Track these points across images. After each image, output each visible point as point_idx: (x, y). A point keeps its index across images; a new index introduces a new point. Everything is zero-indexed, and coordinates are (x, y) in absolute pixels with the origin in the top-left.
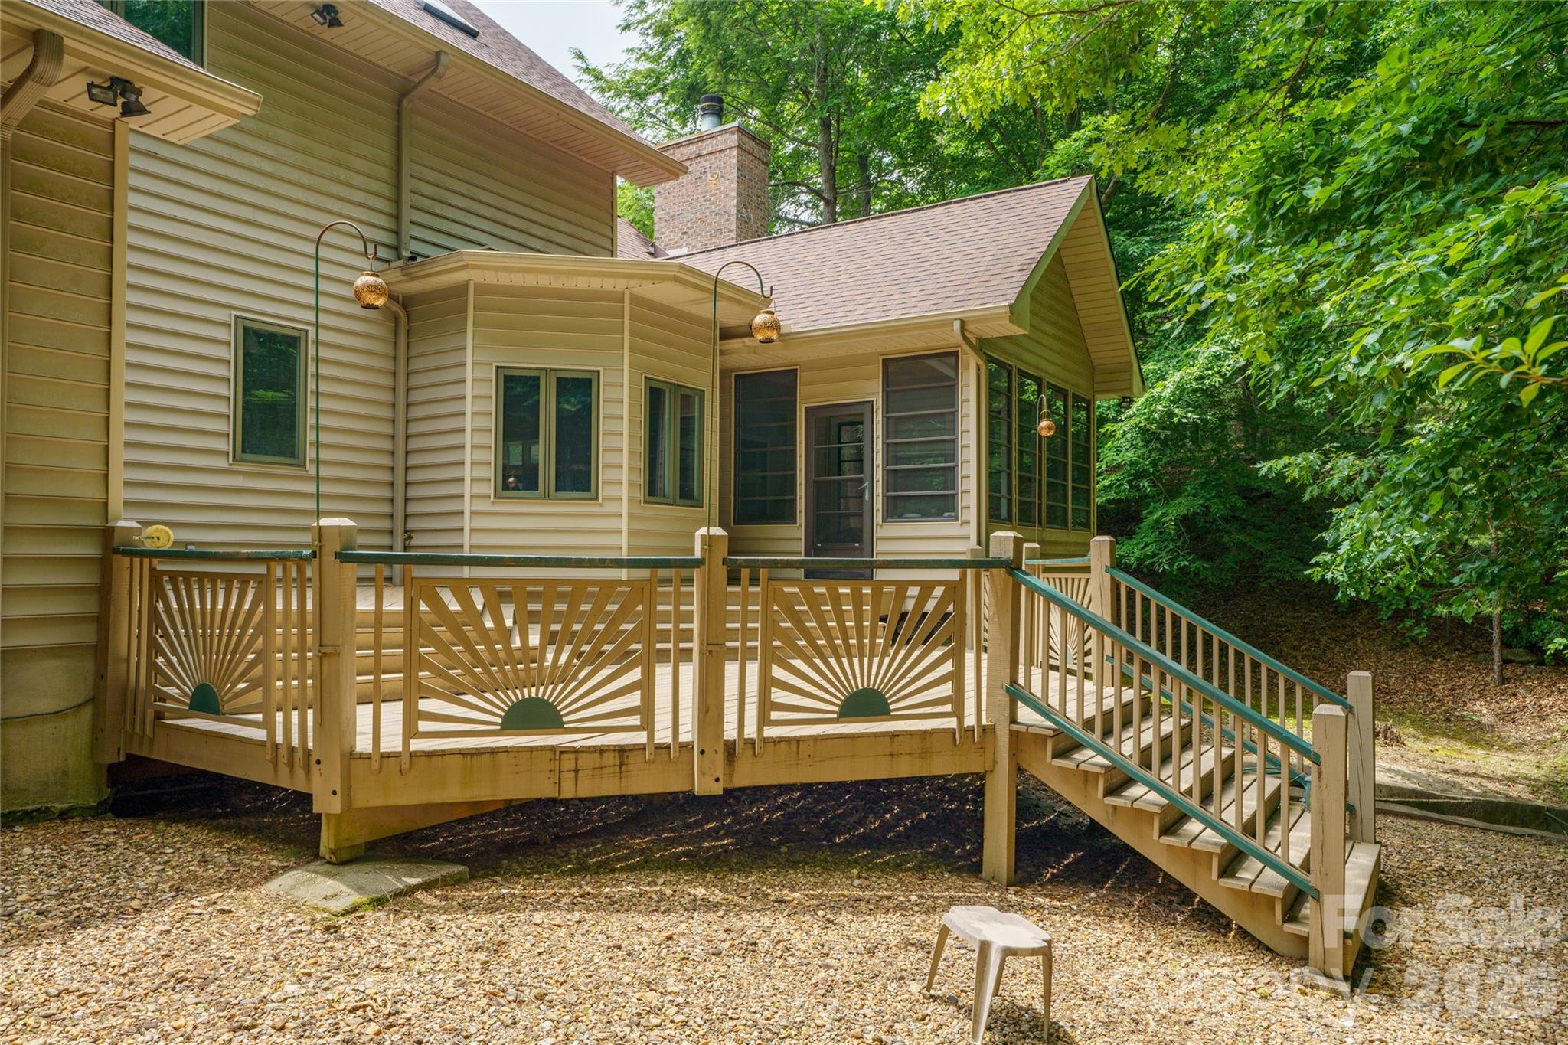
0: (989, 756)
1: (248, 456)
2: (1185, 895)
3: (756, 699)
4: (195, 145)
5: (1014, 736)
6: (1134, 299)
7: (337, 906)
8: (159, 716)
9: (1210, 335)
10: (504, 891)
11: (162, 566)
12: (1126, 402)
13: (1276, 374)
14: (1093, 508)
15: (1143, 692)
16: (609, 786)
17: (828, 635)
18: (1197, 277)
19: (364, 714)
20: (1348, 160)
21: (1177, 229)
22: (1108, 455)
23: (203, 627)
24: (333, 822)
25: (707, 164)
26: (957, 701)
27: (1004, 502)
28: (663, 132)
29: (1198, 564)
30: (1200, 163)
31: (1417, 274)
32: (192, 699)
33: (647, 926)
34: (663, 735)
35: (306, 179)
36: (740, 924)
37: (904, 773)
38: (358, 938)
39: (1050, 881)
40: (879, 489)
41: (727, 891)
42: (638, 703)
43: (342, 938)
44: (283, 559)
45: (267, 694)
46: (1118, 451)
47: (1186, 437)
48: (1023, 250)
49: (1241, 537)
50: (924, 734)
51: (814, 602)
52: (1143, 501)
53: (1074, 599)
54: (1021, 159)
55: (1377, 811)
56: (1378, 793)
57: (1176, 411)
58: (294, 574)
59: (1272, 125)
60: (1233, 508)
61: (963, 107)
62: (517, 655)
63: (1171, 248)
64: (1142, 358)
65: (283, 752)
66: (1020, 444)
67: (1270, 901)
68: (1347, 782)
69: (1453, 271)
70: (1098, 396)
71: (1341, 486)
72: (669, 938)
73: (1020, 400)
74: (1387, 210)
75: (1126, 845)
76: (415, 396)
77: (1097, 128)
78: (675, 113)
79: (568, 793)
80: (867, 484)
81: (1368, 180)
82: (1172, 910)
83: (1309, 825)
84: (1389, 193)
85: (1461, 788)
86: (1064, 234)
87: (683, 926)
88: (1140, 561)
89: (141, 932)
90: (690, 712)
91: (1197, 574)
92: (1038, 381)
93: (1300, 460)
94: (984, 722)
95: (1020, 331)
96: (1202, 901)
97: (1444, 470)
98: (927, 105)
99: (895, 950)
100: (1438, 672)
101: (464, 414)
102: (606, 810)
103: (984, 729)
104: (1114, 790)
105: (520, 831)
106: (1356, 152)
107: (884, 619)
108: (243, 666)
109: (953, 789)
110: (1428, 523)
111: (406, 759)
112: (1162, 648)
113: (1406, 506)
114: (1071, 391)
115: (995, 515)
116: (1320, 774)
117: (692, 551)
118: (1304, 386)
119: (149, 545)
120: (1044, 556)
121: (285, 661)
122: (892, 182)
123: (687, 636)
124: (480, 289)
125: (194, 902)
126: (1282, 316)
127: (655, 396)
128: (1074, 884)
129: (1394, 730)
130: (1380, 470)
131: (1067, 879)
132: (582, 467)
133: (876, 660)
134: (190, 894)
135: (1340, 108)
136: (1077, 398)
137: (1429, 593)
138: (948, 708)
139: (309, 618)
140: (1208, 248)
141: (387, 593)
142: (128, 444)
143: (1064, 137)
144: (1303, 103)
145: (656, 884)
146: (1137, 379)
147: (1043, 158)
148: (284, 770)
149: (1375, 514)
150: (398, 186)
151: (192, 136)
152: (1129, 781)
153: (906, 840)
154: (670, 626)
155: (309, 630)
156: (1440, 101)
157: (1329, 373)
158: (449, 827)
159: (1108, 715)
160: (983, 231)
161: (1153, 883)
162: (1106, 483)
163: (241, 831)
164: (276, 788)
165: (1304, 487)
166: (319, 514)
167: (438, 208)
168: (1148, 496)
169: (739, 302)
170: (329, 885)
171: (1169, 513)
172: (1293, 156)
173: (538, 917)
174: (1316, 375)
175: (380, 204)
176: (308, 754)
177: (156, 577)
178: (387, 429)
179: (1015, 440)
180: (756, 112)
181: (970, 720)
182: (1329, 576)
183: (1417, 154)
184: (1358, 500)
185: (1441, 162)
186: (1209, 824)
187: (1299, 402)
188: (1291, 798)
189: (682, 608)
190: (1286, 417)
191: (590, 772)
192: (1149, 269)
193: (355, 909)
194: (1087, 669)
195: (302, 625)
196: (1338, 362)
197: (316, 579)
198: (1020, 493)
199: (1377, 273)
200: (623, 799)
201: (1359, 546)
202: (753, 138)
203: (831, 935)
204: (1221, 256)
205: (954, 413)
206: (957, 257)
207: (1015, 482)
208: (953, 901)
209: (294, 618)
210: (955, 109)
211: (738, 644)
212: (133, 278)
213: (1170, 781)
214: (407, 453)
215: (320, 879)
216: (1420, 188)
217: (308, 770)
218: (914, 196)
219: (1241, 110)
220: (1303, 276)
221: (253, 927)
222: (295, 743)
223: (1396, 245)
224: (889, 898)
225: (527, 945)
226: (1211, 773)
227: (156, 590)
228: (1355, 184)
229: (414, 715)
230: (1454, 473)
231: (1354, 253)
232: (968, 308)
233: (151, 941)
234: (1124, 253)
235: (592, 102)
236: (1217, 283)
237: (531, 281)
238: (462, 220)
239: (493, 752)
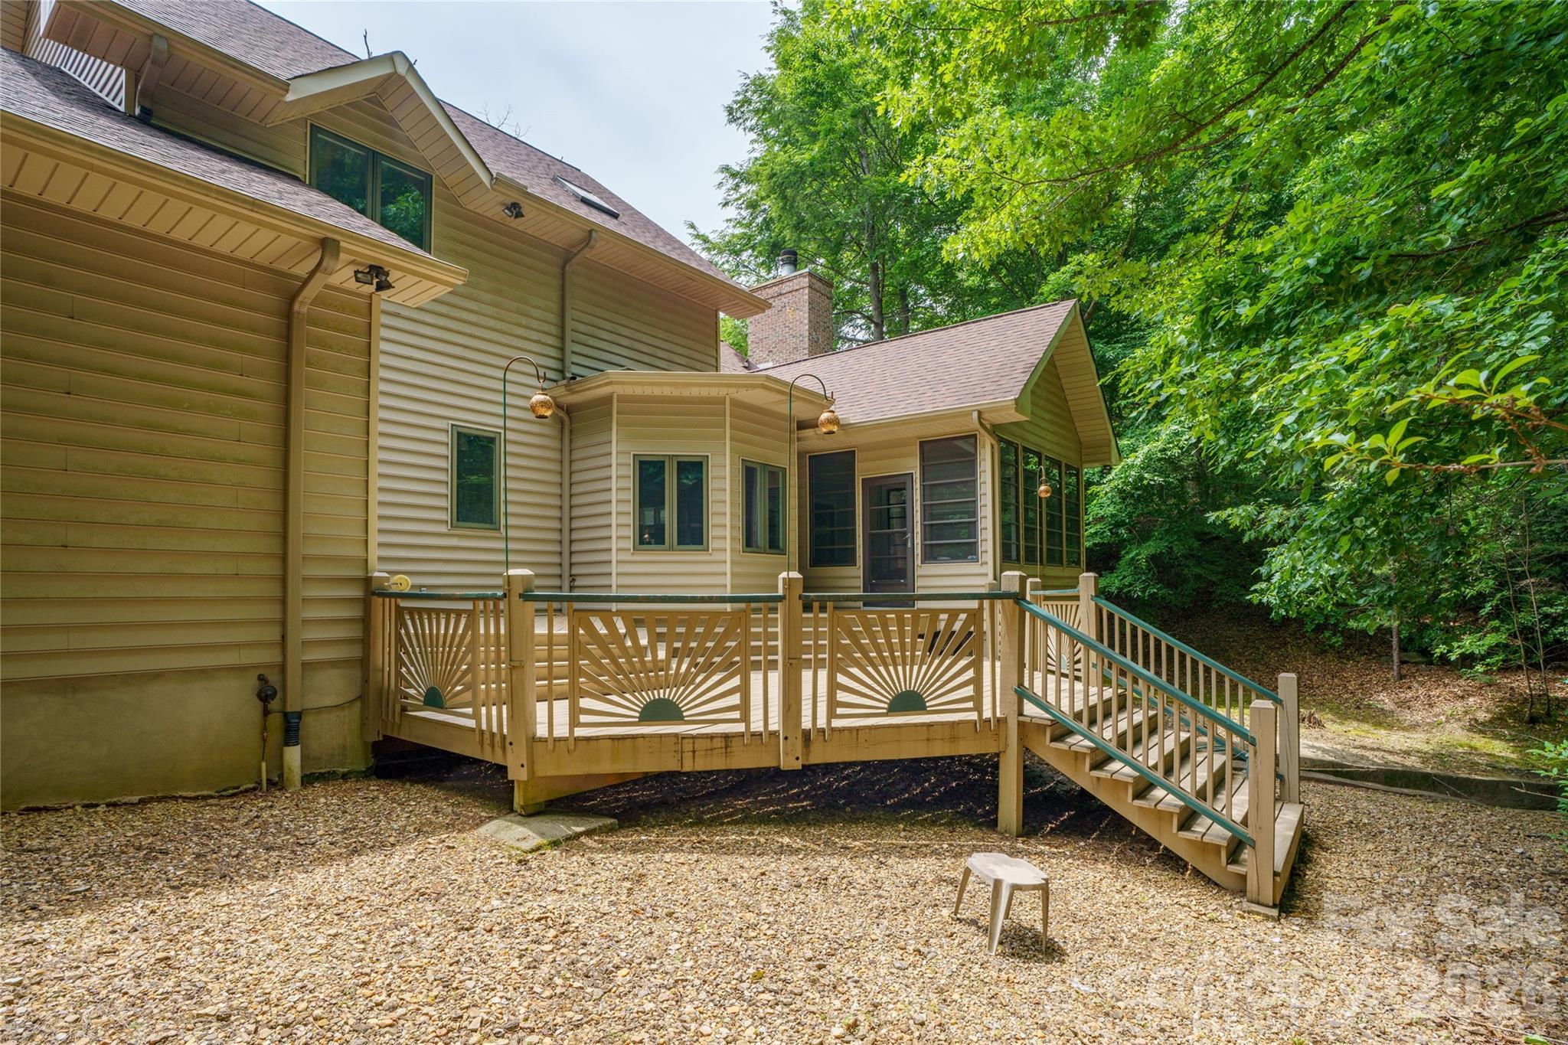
0: (1002, 740)
1: (461, 524)
2: (1152, 844)
3: (825, 698)
4: (426, 307)
5: (1021, 725)
6: (1111, 391)
7: (527, 845)
8: (404, 709)
9: (1169, 419)
10: (643, 838)
11: (403, 604)
12: (1107, 469)
13: (1222, 447)
14: (1083, 550)
15: (1120, 691)
16: (718, 763)
17: (878, 649)
18: (1156, 377)
19: (542, 708)
20: (1270, 286)
21: (1143, 337)
22: (1094, 510)
23: (431, 646)
24: (522, 786)
25: (786, 300)
26: (977, 698)
27: (1014, 547)
28: (754, 278)
29: (1164, 591)
30: (1158, 288)
31: (1323, 372)
32: (425, 697)
33: (746, 865)
34: (757, 726)
35: (499, 325)
36: (815, 864)
37: (938, 753)
38: (541, 869)
39: (1049, 833)
40: (918, 539)
41: (805, 840)
42: (738, 702)
43: (530, 869)
44: (484, 598)
45: (475, 695)
46: (1101, 506)
47: (1154, 495)
48: (1025, 357)
49: (1198, 570)
50: (953, 725)
51: (867, 626)
52: (1121, 544)
53: (1067, 622)
54: (1023, 288)
55: (1301, 778)
56: (1303, 764)
57: (1146, 475)
58: (492, 607)
59: (1212, 259)
60: (1191, 549)
61: (976, 253)
62: (650, 666)
63: (1139, 352)
64: (1118, 435)
65: (487, 736)
66: (1026, 503)
67: (1218, 848)
68: (1277, 757)
69: (1351, 369)
70: (1085, 465)
71: (1273, 531)
72: (763, 874)
73: (1025, 470)
74: (1301, 323)
75: (1107, 806)
76: (576, 478)
77: (1079, 264)
78: (762, 264)
79: (688, 767)
80: (909, 535)
81: (1285, 300)
82: (1142, 855)
83: (1247, 791)
84: (1302, 310)
85: (1368, 759)
86: (1056, 344)
87: (773, 865)
88: (1120, 590)
89: (396, 860)
90: (776, 708)
91: (1163, 598)
92: (1039, 455)
93: (1240, 511)
94: (998, 715)
95: (1023, 418)
96: (1165, 848)
97: (1351, 519)
98: (949, 252)
99: (931, 885)
100: (1350, 671)
101: (610, 490)
102: (717, 779)
103: (999, 720)
104: (1098, 766)
105: (655, 794)
106: (1275, 280)
107: (921, 636)
108: (459, 674)
109: (976, 764)
110: (1339, 560)
111: (572, 742)
112: (1135, 659)
113: (1322, 547)
114: (1064, 462)
115: (1007, 557)
116: (1256, 753)
117: (776, 588)
118: (1241, 455)
119: (395, 589)
120: (1045, 587)
121: (487, 670)
122: (926, 309)
123: (773, 650)
124: (622, 399)
125: (430, 840)
126: (1222, 405)
127: (749, 473)
128: (1068, 835)
129: (1316, 716)
130: (1302, 518)
131: (1062, 831)
132: (697, 525)
133: (916, 668)
134: (427, 834)
135: (1261, 247)
136: (1068, 467)
137: (1343, 611)
138: (970, 705)
139: (502, 640)
140: (1165, 353)
141: (556, 621)
142: (380, 517)
143: (1055, 271)
144: (1235, 242)
145: (753, 834)
146: (1114, 452)
147: (1039, 287)
148: (488, 748)
149: (1298, 553)
150: (562, 327)
151: (423, 300)
152: (1109, 759)
153: (939, 803)
154: (761, 643)
155: (503, 648)
156: (1337, 240)
157: (1259, 447)
158: (603, 791)
159: (1092, 709)
160: (994, 343)
161: (1128, 834)
162: (1092, 531)
163: (460, 791)
164: (483, 761)
165: (1244, 532)
166: (507, 564)
167: (591, 342)
168: (1125, 540)
169: (811, 402)
170: (520, 831)
171: (1141, 553)
172: (1227, 283)
173: (668, 857)
174: (1250, 449)
175: (550, 340)
176: (504, 737)
177: (400, 611)
178: (556, 502)
179: (1021, 500)
180: (822, 261)
181: (987, 714)
182: (1265, 600)
183: (1322, 281)
184: (1285, 541)
185: (1341, 286)
186: (1170, 790)
187: (1241, 467)
188: (1234, 769)
189: (770, 630)
190: (1231, 478)
191: (703, 753)
192: (1122, 369)
193: (538, 848)
194: (1076, 673)
195: (498, 645)
196: (1266, 439)
197: (506, 612)
198: (1026, 540)
199: (1294, 370)
200: (729, 772)
201: (1287, 577)
202: (820, 280)
203: (883, 873)
204: (1175, 360)
205: (975, 481)
206: (974, 364)
207: (1022, 532)
208: (975, 849)
209: (492, 640)
210: (970, 255)
211: (811, 656)
212: (384, 401)
213: (1140, 759)
214: (571, 519)
215: (515, 826)
216: (1326, 306)
217: (504, 749)
218: (942, 318)
219: (1188, 249)
220: (1238, 374)
221: (470, 859)
222: (495, 730)
223: (1308, 349)
224: (927, 846)
225: (660, 877)
226: (1172, 753)
227: (400, 622)
228: (1275, 304)
229: (577, 711)
230: (1359, 521)
231: (1276, 356)
232: (984, 402)
233: (402, 866)
234: (1103, 356)
235: (701, 259)
236: (1172, 380)
237: (657, 391)
238: (608, 349)
239: (634, 737)
